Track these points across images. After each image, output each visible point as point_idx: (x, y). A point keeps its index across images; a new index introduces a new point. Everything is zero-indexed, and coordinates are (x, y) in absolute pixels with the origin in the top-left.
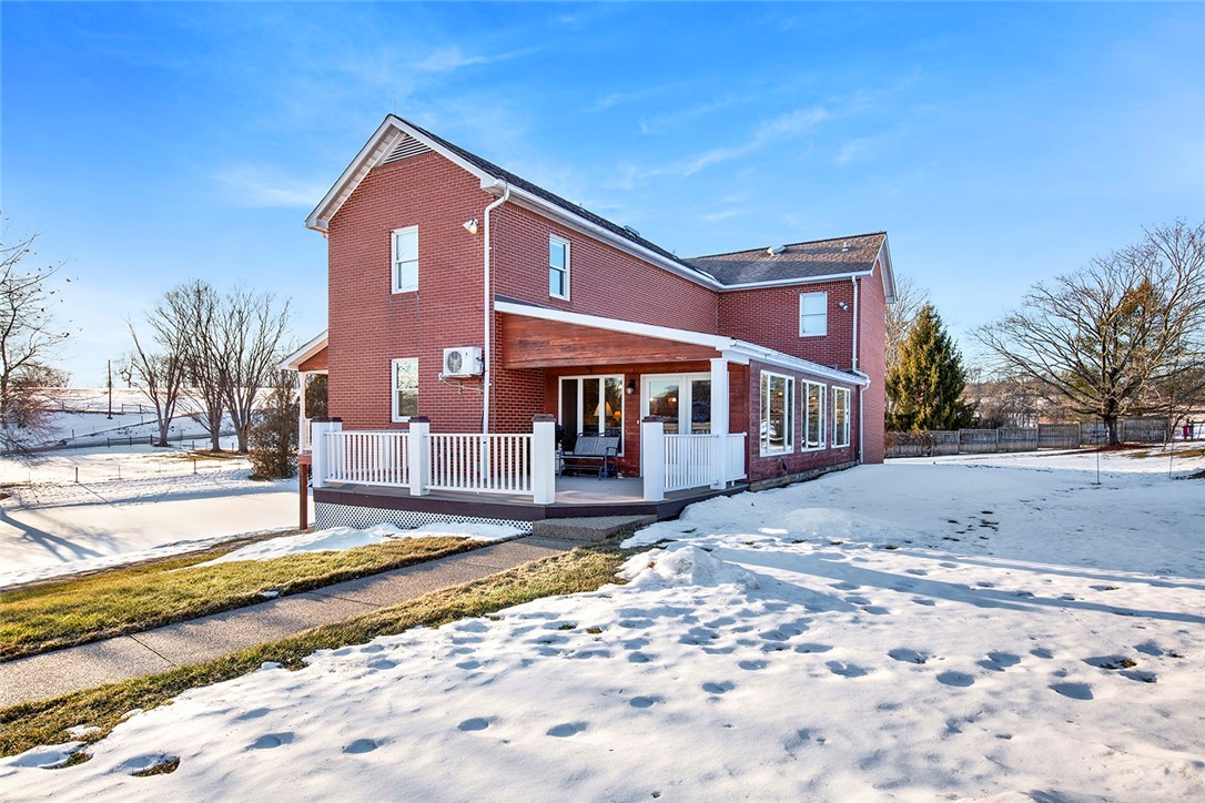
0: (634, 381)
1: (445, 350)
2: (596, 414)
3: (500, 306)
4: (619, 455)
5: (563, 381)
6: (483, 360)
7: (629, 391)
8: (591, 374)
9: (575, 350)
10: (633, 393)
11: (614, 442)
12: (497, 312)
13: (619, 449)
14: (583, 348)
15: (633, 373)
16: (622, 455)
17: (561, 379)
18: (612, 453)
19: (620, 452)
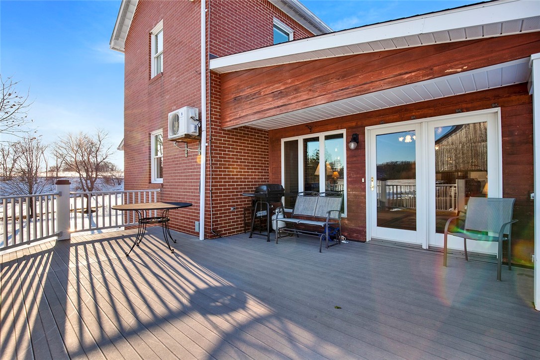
0: (357, 135)
1: (169, 114)
2: (316, 174)
3: (217, 64)
4: (342, 215)
5: (285, 143)
6: (200, 120)
7: (352, 145)
8: (311, 132)
9: (287, 95)
10: (356, 149)
11: (335, 203)
12: (212, 72)
13: (342, 210)
14: (297, 90)
15: (357, 127)
16: (345, 215)
17: (283, 141)
18: (335, 215)
19: (343, 213)
